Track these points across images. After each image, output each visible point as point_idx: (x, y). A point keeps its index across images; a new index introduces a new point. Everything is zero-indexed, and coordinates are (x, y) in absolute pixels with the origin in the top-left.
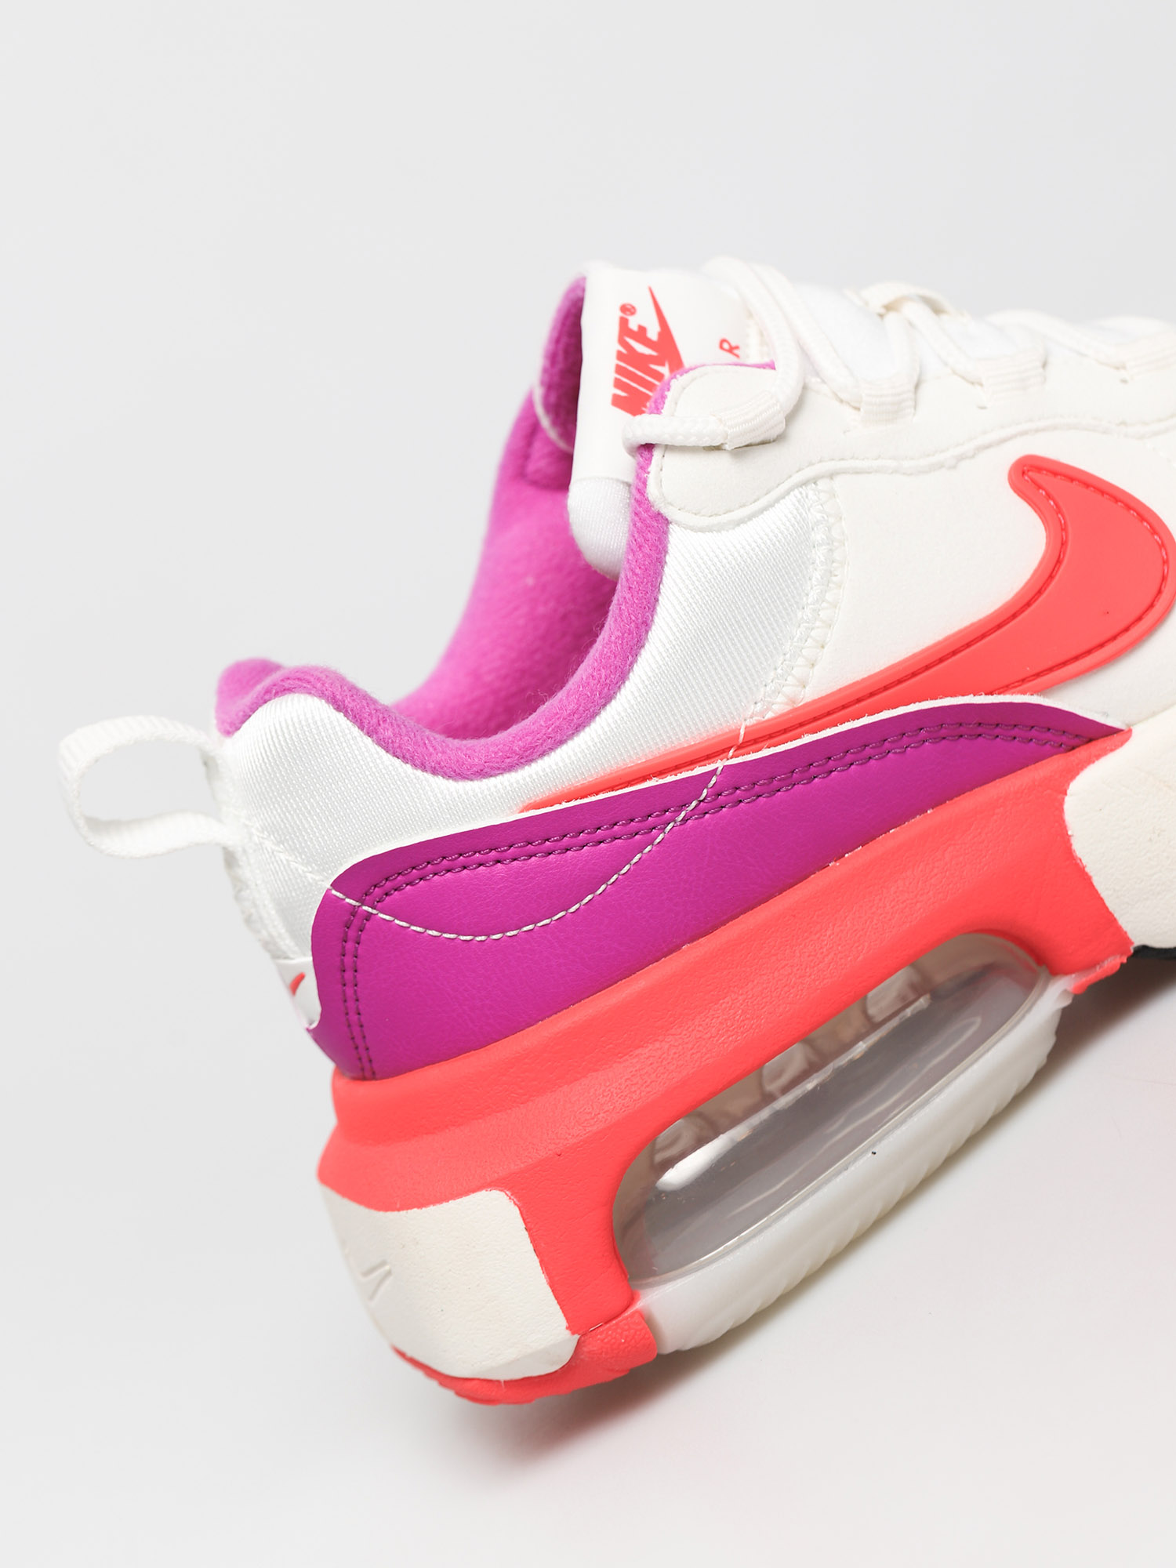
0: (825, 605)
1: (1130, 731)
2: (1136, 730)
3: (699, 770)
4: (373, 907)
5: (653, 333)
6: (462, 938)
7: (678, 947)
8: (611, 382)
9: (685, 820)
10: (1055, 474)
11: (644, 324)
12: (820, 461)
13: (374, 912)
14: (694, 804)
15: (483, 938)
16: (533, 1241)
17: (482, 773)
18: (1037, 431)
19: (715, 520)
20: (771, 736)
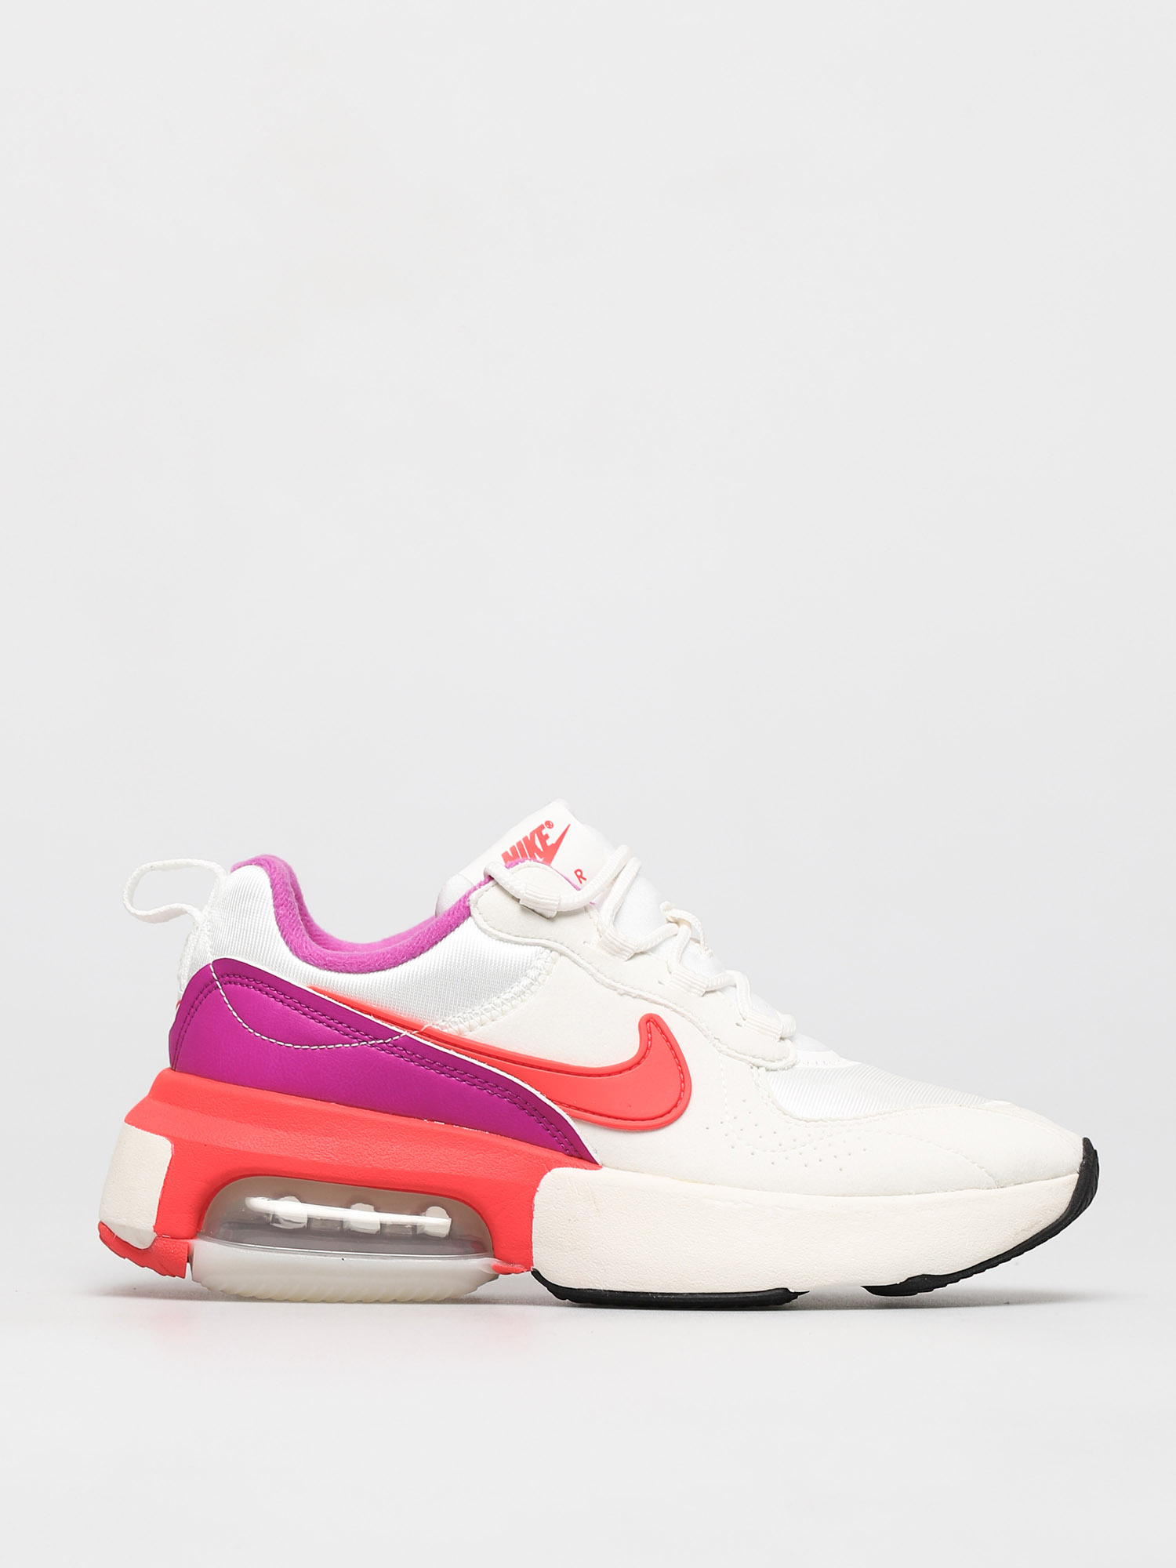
0: (509, 1004)
1: (601, 1167)
2: (604, 1168)
3: (394, 1028)
4: (221, 985)
5: (549, 842)
6: (244, 1025)
7: (330, 1101)
8: (511, 846)
9: (372, 1045)
10: (662, 1033)
11: (549, 835)
12: (561, 944)
13: (220, 987)
14: (382, 1041)
15: (252, 1031)
16: (167, 1175)
17: (305, 959)
18: (674, 1010)
19: (491, 929)
20: (438, 1040)
